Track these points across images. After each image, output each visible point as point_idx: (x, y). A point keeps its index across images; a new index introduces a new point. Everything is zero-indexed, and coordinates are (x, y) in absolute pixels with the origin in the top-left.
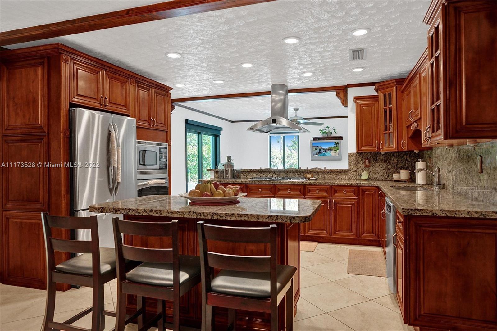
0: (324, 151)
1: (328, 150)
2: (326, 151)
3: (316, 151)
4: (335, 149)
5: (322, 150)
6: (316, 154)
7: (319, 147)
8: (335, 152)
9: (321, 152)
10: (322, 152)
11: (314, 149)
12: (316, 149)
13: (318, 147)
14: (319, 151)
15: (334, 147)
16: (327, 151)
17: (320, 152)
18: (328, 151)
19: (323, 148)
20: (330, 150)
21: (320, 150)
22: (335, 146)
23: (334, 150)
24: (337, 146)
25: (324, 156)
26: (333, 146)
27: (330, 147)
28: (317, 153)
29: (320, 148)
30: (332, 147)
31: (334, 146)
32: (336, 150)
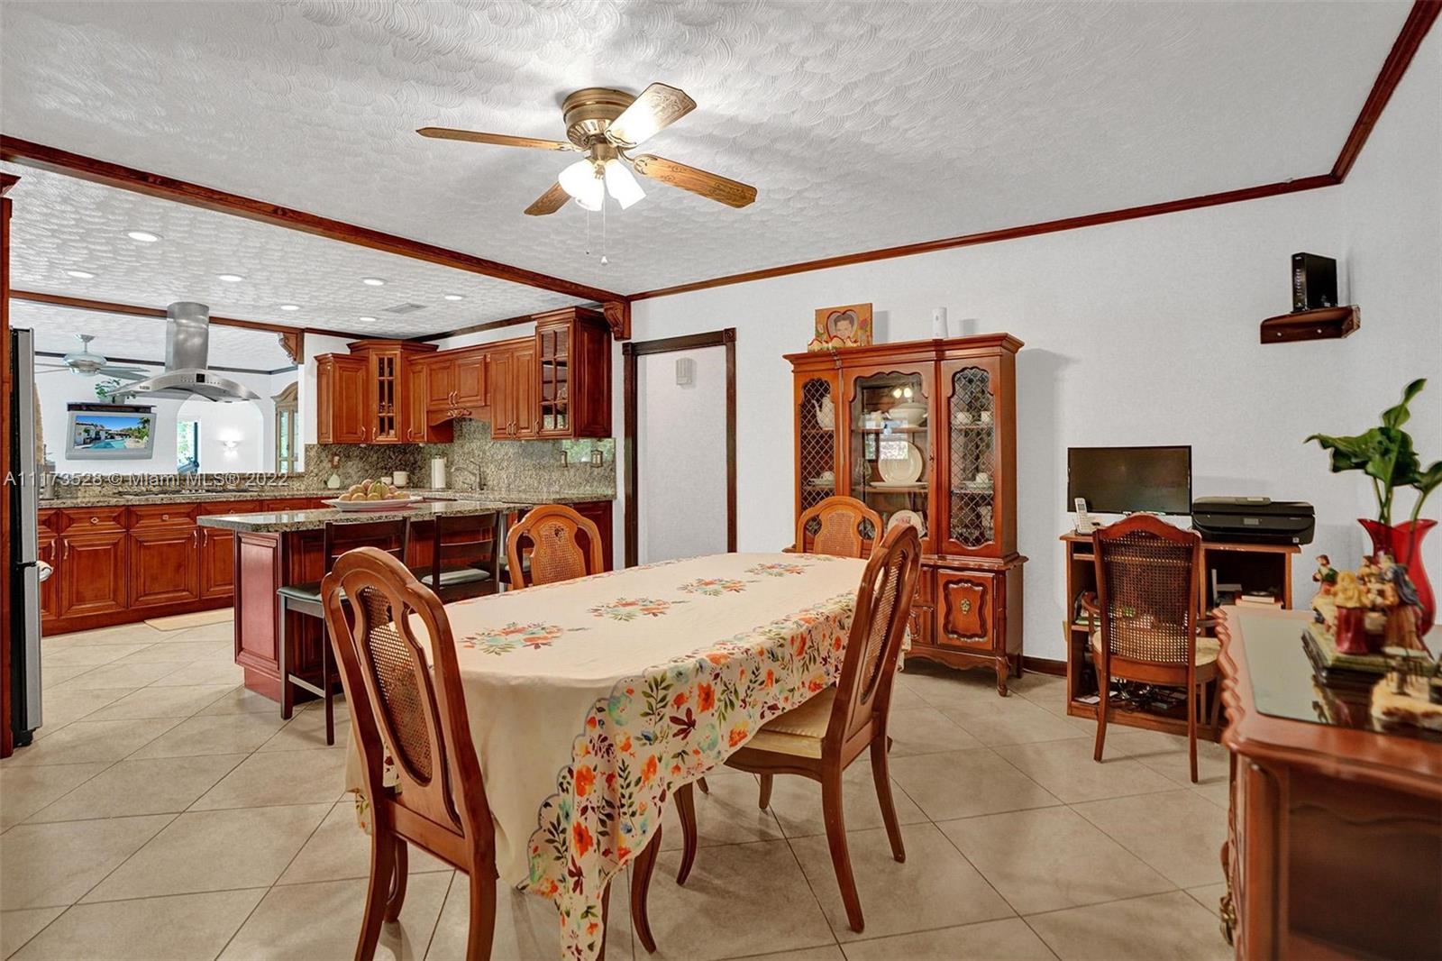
0: (109, 437)
1: (120, 435)
2: (112, 437)
3: (83, 435)
4: (139, 434)
5: (103, 435)
6: (85, 443)
7: (93, 426)
8: (138, 442)
9: (100, 439)
10: (103, 437)
11: (80, 431)
12: (84, 431)
13: (88, 425)
14: (93, 436)
15: (135, 430)
16: (116, 436)
17: (98, 438)
18: (118, 438)
19: (106, 428)
20: (124, 435)
21: (97, 433)
22: (141, 426)
23: (136, 437)
24: (144, 427)
25: (105, 447)
26: (134, 426)
27: (127, 428)
28: (89, 441)
29: (96, 428)
30: (131, 430)
31: (137, 427)
32: (142, 438)
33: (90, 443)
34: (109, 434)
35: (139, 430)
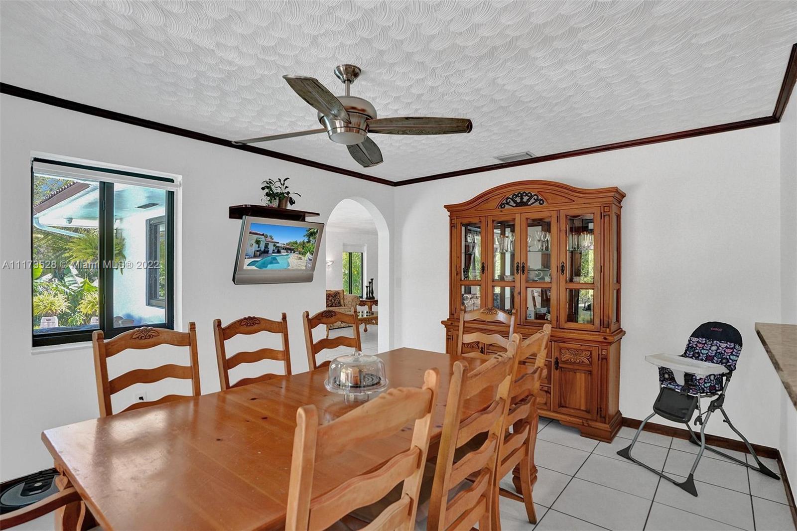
0: (276, 251)
1: (286, 249)
2: (279, 252)
3: (255, 247)
4: (304, 249)
5: (271, 248)
6: (255, 256)
7: (266, 237)
8: (300, 259)
9: (268, 252)
10: (271, 251)
11: (253, 242)
12: (258, 242)
13: (263, 235)
14: (263, 249)
15: (300, 244)
16: (282, 251)
17: (266, 252)
18: (284, 253)
19: (275, 240)
20: (290, 249)
21: (266, 246)
22: (306, 240)
23: (300, 253)
24: (309, 242)
26: (301, 238)
27: (293, 240)
28: (258, 253)
29: (269, 239)
30: (297, 243)
31: (302, 240)
32: (304, 254)
33: (260, 255)
34: (277, 247)
35: (303, 245)
